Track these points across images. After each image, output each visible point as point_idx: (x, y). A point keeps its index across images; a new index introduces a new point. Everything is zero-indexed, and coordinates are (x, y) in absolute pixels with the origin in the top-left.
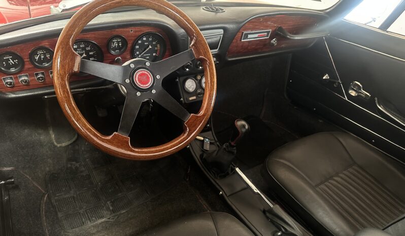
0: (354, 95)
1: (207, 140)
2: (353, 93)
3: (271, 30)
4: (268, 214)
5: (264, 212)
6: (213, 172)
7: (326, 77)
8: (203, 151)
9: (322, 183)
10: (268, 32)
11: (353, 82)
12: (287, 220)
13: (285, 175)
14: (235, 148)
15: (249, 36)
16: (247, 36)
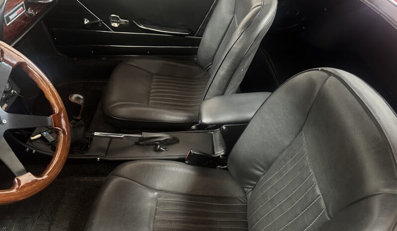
0: (117, 26)
1: (45, 133)
2: (116, 25)
3: (23, 2)
4: (141, 143)
5: (137, 144)
6: (76, 152)
7: (86, 22)
8: (49, 144)
9: (148, 100)
10: (22, 5)
11: (110, 17)
12: (155, 136)
13: (124, 112)
14: (81, 121)
15: (11, 17)
16: (9, 18)
